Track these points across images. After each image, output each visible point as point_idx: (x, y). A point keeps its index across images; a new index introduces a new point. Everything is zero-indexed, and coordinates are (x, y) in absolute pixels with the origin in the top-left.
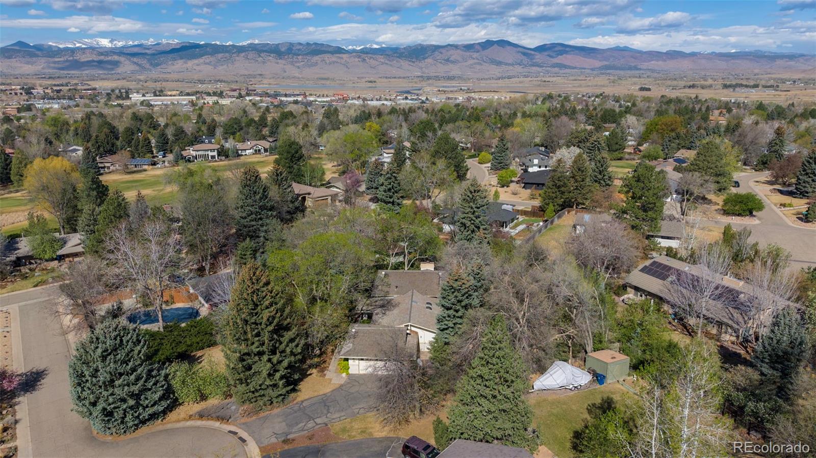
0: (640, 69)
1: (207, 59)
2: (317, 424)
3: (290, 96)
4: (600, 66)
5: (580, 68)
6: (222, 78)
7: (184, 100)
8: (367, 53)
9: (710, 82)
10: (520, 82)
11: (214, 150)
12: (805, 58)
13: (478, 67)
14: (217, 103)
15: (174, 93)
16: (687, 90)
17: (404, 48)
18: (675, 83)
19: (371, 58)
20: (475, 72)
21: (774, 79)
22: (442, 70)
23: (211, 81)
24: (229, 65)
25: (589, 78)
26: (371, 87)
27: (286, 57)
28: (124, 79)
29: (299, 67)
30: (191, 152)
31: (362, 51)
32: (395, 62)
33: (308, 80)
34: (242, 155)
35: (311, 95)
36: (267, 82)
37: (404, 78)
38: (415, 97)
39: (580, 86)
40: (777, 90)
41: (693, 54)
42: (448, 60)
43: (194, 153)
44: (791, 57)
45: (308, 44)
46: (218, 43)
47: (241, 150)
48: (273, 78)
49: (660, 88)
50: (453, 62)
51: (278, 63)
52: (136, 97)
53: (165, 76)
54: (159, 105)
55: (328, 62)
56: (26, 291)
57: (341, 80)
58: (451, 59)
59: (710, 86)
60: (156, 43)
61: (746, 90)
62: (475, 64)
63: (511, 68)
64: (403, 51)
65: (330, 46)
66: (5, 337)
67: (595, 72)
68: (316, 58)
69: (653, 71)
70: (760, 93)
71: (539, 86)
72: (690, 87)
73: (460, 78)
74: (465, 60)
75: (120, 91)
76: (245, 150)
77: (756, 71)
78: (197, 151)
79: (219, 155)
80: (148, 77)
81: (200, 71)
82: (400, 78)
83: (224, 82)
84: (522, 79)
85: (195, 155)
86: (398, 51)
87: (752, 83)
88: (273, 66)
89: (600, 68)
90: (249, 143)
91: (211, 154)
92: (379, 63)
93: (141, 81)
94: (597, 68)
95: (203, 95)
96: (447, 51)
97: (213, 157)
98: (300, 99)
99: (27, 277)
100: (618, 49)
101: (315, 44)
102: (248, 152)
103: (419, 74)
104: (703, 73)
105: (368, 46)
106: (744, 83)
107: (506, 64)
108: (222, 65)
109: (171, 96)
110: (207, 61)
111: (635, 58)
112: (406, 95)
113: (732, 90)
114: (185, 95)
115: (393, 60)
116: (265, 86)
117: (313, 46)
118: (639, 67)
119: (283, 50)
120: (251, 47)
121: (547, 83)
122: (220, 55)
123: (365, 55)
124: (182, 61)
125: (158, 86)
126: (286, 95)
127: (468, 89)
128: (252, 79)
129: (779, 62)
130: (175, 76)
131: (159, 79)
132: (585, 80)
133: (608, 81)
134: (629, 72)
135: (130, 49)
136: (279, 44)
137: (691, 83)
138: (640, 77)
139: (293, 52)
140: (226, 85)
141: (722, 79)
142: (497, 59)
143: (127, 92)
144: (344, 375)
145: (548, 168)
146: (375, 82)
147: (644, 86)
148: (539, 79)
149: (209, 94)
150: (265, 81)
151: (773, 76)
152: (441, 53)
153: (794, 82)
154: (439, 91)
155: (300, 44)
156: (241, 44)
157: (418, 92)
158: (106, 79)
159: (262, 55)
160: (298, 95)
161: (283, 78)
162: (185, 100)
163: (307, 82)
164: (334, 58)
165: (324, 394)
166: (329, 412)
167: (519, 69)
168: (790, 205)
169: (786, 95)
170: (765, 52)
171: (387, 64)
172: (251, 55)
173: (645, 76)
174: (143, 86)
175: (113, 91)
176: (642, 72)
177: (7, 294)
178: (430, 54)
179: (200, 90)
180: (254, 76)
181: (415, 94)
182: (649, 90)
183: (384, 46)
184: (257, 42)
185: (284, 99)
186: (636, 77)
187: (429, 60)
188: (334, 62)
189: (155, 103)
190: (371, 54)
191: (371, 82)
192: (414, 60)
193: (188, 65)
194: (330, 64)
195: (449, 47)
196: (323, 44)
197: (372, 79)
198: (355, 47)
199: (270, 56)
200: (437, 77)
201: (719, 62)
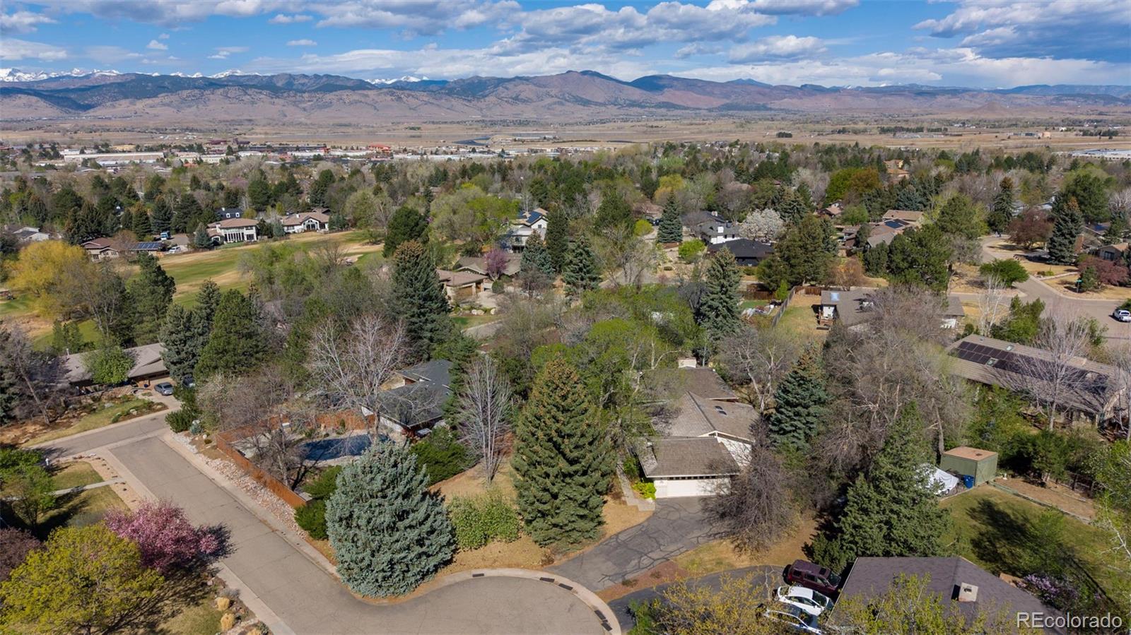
0: (771, 109)
1: (163, 98)
2: (654, 560)
3: (303, 149)
4: (719, 105)
5: (694, 109)
6: (191, 125)
7: (148, 157)
8: (401, 88)
9: (861, 126)
10: (619, 128)
11: (251, 226)
12: (971, 93)
13: (559, 108)
14: (200, 162)
15: (127, 147)
16: (836, 136)
17: (455, 82)
18: (818, 127)
19: (409, 95)
20: (554, 115)
21: (938, 121)
22: (509, 112)
23: (175, 130)
24: (200, 106)
25: (708, 122)
26: (414, 137)
27: (285, 95)
28: (39, 128)
29: (305, 109)
30: (217, 230)
31: (395, 86)
32: (443, 101)
33: (320, 126)
34: (289, 233)
35: (334, 147)
36: (262, 132)
37: (458, 123)
38: (486, 149)
39: (700, 132)
40: (947, 135)
41: (835, 90)
42: (516, 99)
43: (223, 232)
44: (954, 92)
45: (316, 76)
46: (180, 75)
47: (288, 226)
48: (269, 124)
49: (803, 134)
50: (524, 101)
51: (273, 103)
52: (71, 156)
53: (102, 123)
54: (112, 166)
55: (347, 101)
56: (104, 428)
57: (369, 127)
58: (522, 96)
59: (864, 131)
60: (84, 75)
61: (911, 134)
62: (555, 103)
63: (603, 109)
64: (453, 85)
65: (348, 79)
66: (125, 490)
67: (713, 114)
68: (329, 97)
69: (787, 111)
70: (926, 139)
71: (645, 132)
72: (839, 132)
73: (536, 123)
74: (540, 98)
75: (41, 146)
76: (293, 226)
77: (914, 111)
78: (227, 229)
79: (258, 234)
80: (77, 125)
81: (155, 116)
82: (452, 123)
83: (197, 131)
84: (619, 124)
85: (223, 235)
86: (447, 86)
87: (913, 126)
88: (267, 107)
89: (720, 108)
90: (297, 216)
91: (246, 232)
92: (420, 103)
93: (68, 131)
94: (716, 108)
95: (173, 150)
96: (515, 86)
97: (250, 237)
98: (322, 153)
99: (94, 410)
100: (739, 83)
101: (327, 76)
102: (296, 228)
103: (479, 118)
104: (850, 114)
105: (402, 79)
106: (905, 126)
107: (596, 104)
108: (190, 106)
109: (124, 152)
110: (167, 100)
111: (764, 95)
112: (473, 147)
113: (892, 135)
114: (145, 151)
115: (441, 98)
116: (259, 136)
117: (325, 79)
118: (769, 106)
119: (279, 84)
120: (230, 81)
121: (654, 129)
122: (185, 93)
123: (401, 92)
124: (128, 101)
125: (97, 138)
126: (298, 149)
127: (555, 138)
128: (238, 127)
129: (941, 99)
130: (118, 123)
131: (94, 128)
132: (704, 124)
133: (734, 125)
134: (756, 113)
135: (44, 84)
136: (273, 76)
137: (841, 127)
138: (773, 120)
139: (294, 87)
140: (201, 135)
141: (876, 121)
142: (584, 97)
143: (53, 148)
144: (650, 500)
145: (735, 239)
146: (419, 128)
147: (783, 131)
148: (643, 123)
149: (182, 149)
150: (258, 130)
151: (935, 117)
152: (507, 89)
153: (964, 124)
154: (515, 140)
155: (305, 76)
156: (215, 76)
157: (487, 142)
158: (11, 129)
159: (249, 92)
160: (315, 148)
161: (284, 125)
162: (150, 158)
163: (320, 130)
164: (355, 96)
165: (640, 525)
166: (660, 545)
167: (613, 110)
168: (1050, 273)
169: (959, 141)
170: (922, 86)
171: (432, 103)
172: (233, 92)
173: (779, 118)
174: (72, 138)
175: (30, 146)
176: (773, 112)
177: (78, 435)
178: (492, 90)
179: (167, 143)
180: (240, 123)
181: (483, 145)
182: (790, 136)
183: (425, 78)
184: (239, 73)
185: (297, 154)
186: (768, 119)
187: (491, 99)
188: (356, 102)
189: (106, 163)
190: (409, 89)
191: (413, 129)
192: (470, 98)
193: (136, 107)
194: (351, 103)
195: (517, 80)
196: (338, 77)
197: (412, 125)
198: (383, 80)
199: (261, 93)
200: (505, 121)
201: (868, 99)
